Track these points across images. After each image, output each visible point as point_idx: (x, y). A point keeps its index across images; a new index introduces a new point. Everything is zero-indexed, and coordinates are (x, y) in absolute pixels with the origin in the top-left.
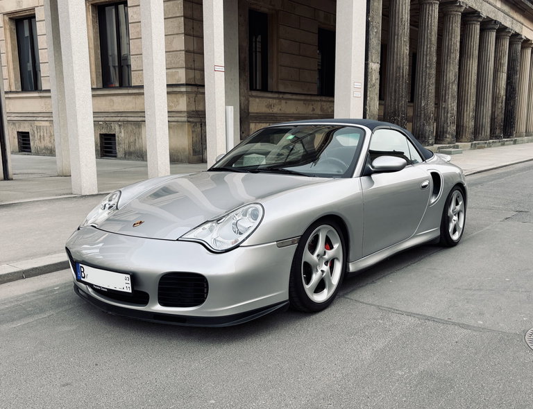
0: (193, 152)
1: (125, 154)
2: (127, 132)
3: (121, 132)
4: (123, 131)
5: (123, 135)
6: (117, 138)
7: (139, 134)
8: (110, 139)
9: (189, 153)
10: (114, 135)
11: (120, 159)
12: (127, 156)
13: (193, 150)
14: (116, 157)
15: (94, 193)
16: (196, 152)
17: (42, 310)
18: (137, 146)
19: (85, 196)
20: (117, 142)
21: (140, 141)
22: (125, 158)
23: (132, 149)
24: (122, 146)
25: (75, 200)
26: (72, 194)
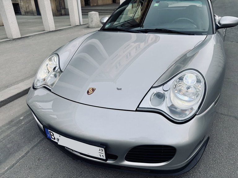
0: (57, 11)
1: (25, 12)
2: (24, 2)
3: (21, 2)
4: (22, 1)
5: (22, 4)
6: (20, 5)
7: (30, 3)
8: (17, 6)
9: (55, 11)
10: (18, 4)
11: (23, 15)
12: (26, 14)
13: (57, 9)
14: (21, 14)
15: (19, 37)
16: (58, 11)
17: (19, 148)
18: (30, 9)
19: (15, 39)
20: (20, 7)
21: (31, 6)
22: (25, 15)
23: (28, 10)
24: (23, 9)
25: (10, 42)
26: (7, 38)
